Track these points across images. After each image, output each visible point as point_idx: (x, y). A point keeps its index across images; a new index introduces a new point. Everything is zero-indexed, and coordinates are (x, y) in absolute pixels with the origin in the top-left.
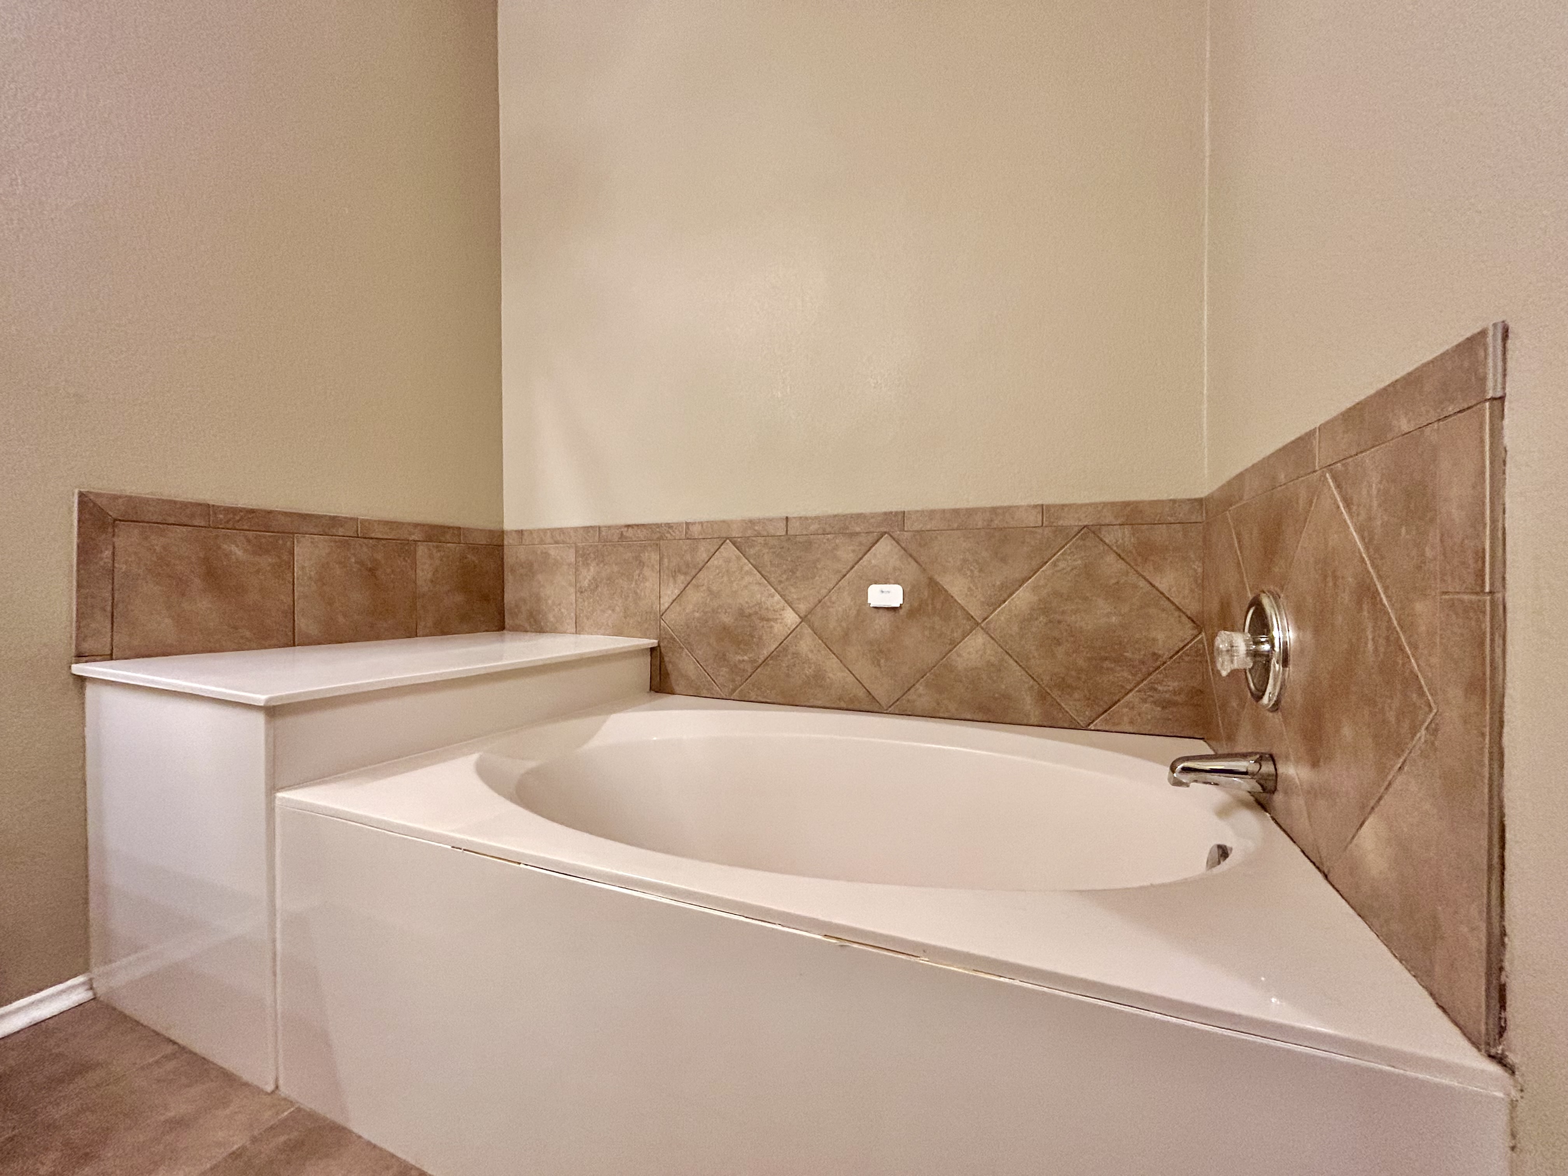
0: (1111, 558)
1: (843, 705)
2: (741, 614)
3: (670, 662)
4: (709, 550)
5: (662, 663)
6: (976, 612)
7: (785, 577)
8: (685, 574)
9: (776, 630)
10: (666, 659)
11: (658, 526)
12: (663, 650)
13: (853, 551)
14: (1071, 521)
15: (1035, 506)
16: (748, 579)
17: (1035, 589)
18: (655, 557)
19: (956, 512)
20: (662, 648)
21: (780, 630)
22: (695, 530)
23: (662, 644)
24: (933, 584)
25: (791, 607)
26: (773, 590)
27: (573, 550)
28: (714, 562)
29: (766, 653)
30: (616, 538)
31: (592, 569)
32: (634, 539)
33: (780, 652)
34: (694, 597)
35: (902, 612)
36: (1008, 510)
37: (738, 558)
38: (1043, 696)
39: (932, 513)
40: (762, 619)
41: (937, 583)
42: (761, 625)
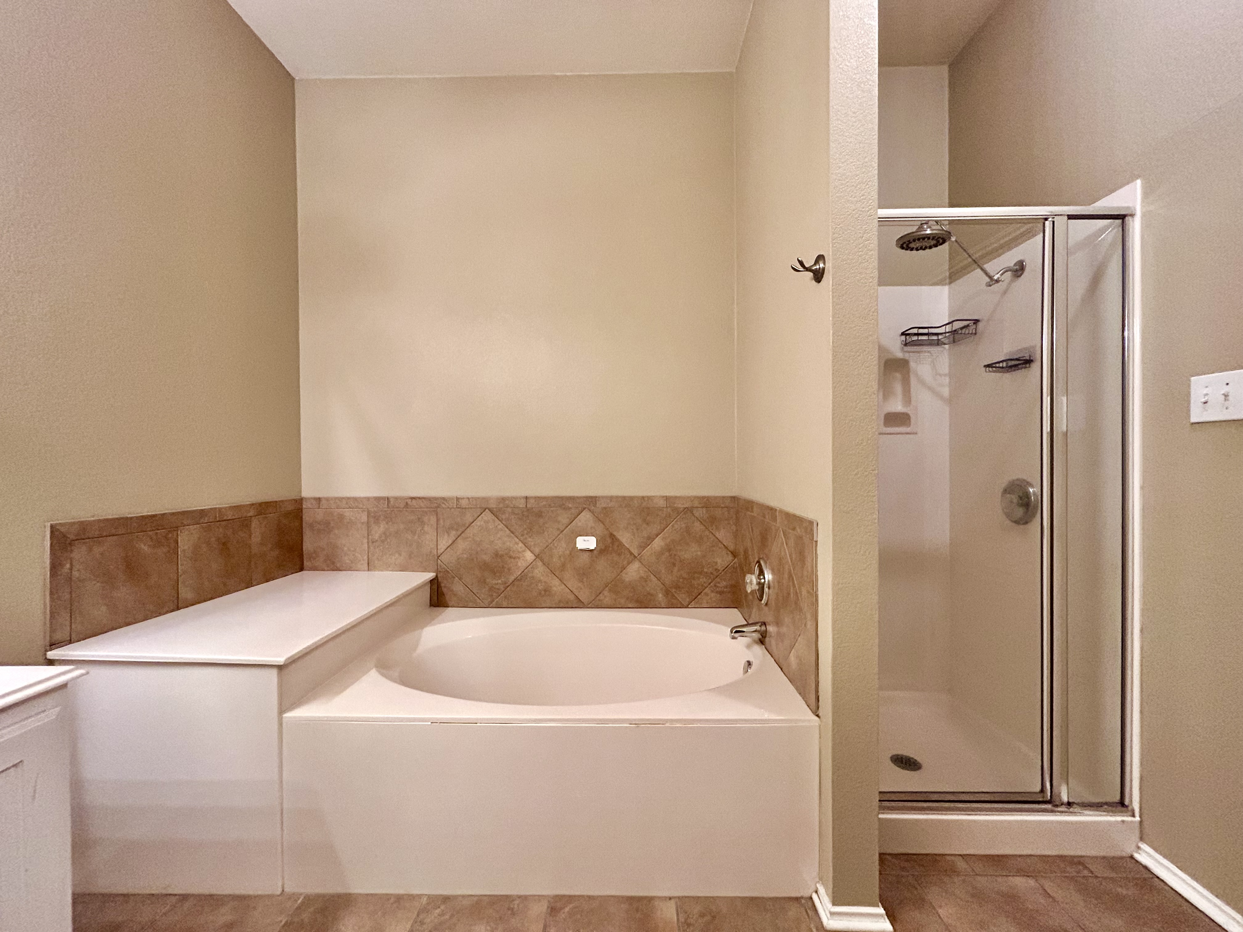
0: (697, 524)
1: (562, 605)
2: (497, 555)
3: (445, 587)
4: (473, 516)
5: (440, 589)
6: (635, 552)
7: (525, 532)
8: (457, 530)
9: (519, 564)
10: (442, 585)
11: (436, 499)
12: (440, 580)
13: (568, 518)
14: (680, 505)
15: (663, 497)
16: (501, 533)
17: (664, 539)
18: (433, 519)
19: (624, 498)
20: (439, 578)
21: (522, 564)
22: (464, 503)
23: (439, 576)
24: (612, 536)
25: (530, 550)
26: (518, 540)
27: (366, 513)
28: (478, 523)
29: (512, 578)
30: (402, 505)
31: (382, 526)
32: (417, 507)
33: (522, 576)
34: (462, 545)
35: (595, 552)
36: (649, 498)
37: (494, 521)
38: (667, 593)
39: (611, 498)
40: (510, 557)
41: (614, 536)
42: (509, 561)
